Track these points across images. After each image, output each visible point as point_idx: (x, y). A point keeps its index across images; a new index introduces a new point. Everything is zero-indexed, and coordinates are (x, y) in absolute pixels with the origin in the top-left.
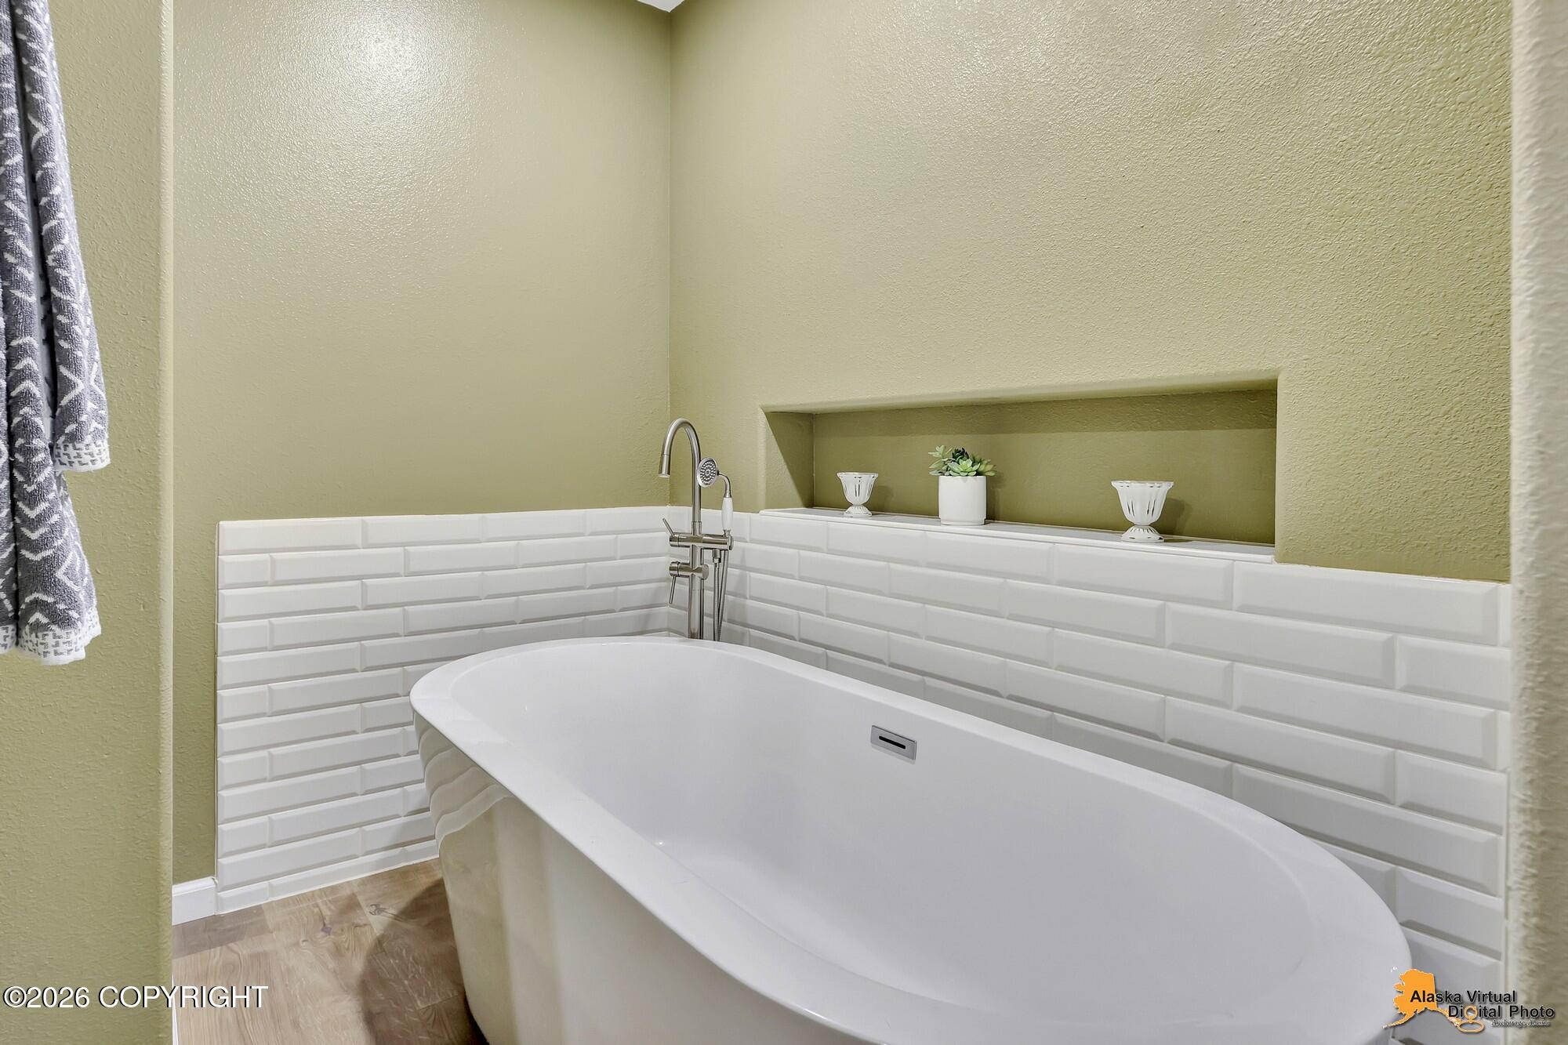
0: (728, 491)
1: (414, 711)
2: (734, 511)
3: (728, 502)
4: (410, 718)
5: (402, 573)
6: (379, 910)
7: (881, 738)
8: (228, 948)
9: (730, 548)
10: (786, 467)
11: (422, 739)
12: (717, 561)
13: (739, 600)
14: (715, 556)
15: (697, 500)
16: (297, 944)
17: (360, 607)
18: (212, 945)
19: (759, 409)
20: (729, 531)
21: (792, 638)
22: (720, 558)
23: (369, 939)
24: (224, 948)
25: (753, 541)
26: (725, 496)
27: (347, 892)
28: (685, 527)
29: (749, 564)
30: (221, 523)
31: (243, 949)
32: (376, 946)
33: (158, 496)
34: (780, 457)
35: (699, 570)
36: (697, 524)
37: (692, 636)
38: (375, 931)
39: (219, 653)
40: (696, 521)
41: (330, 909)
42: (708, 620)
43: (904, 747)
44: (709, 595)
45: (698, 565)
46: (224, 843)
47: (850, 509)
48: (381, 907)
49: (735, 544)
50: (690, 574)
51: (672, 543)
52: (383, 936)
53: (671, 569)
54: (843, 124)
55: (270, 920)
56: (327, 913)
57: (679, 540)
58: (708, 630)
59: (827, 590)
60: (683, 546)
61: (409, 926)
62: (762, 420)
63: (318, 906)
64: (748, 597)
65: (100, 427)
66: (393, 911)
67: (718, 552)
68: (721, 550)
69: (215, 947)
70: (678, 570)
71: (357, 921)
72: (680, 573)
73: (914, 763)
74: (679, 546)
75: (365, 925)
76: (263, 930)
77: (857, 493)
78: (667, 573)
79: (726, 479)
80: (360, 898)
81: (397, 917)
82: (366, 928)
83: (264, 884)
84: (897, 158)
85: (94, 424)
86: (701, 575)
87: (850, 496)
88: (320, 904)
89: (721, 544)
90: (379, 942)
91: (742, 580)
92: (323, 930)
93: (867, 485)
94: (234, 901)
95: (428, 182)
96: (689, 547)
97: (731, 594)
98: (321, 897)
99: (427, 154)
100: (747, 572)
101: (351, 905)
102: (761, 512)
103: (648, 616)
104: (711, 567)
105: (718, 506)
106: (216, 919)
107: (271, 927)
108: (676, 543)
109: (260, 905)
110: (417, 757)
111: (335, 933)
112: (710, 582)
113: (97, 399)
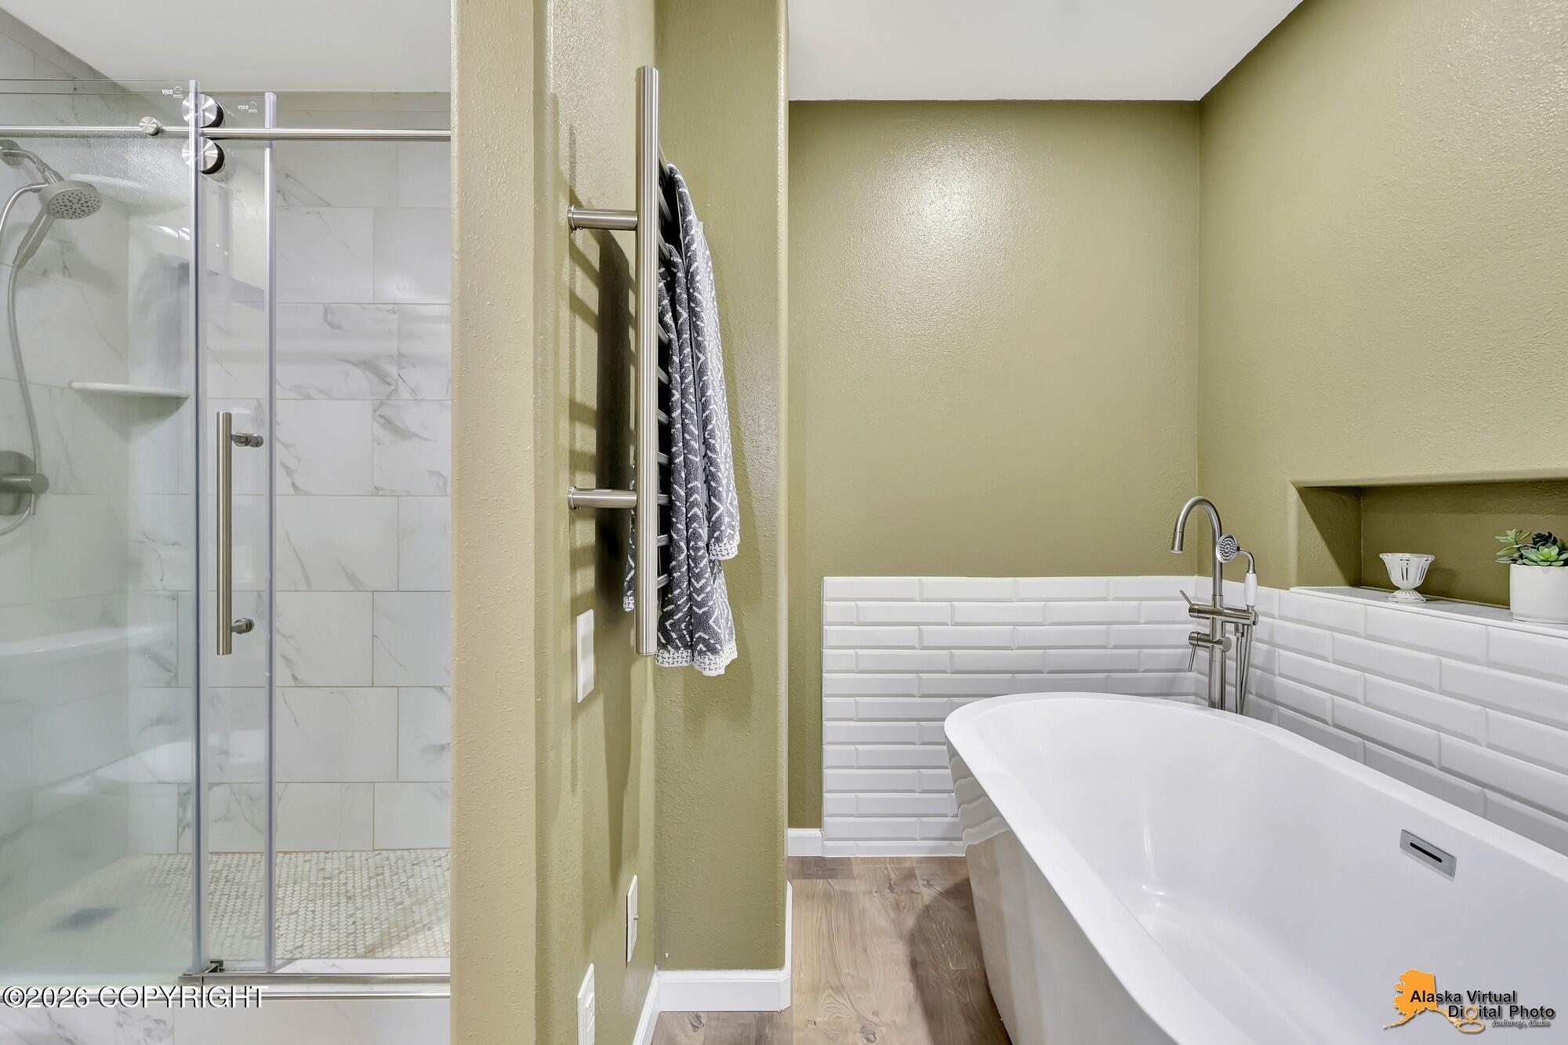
0: (1251, 567)
1: (946, 737)
2: (1258, 585)
3: (1251, 577)
4: (943, 740)
5: (949, 623)
6: (929, 885)
7: (1412, 845)
8: (829, 882)
9: (1254, 623)
10: (1324, 543)
11: (952, 762)
12: (1239, 635)
13: (1268, 676)
14: (1237, 630)
15: (1219, 573)
16: (871, 893)
17: (917, 647)
18: (818, 877)
19: (1289, 484)
20: (1253, 607)
21: (1324, 721)
22: (1243, 632)
23: (919, 905)
24: (825, 880)
25: (1281, 618)
26: (1248, 572)
27: (907, 865)
28: (1205, 599)
29: (1278, 641)
30: (825, 578)
31: (836, 885)
32: (924, 912)
33: (776, 566)
34: (1316, 533)
35: (1219, 642)
36: (1218, 597)
37: (1212, 705)
38: (925, 900)
39: (824, 671)
40: (1217, 593)
41: (895, 874)
42: (1230, 690)
43: (1440, 861)
44: (1231, 665)
45: (1218, 637)
46: (827, 808)
47: (1396, 593)
48: (931, 882)
49: (1261, 618)
50: (1210, 645)
51: (1192, 614)
52: (929, 905)
53: (1191, 638)
54: (1386, 182)
55: (857, 870)
56: (893, 876)
57: (1199, 611)
58: (1230, 701)
59: (1364, 676)
60: (1202, 618)
61: (951, 904)
62: (1293, 496)
63: (887, 869)
64: (1277, 672)
65: (732, 532)
66: (939, 889)
67: (1240, 626)
68: (1243, 625)
69: (820, 879)
70: (1198, 640)
71: (913, 889)
72: (1199, 643)
73: (1452, 880)
74: (1198, 617)
75: (918, 893)
76: (850, 876)
77: (1405, 575)
78: (1186, 641)
79: (1248, 555)
80: (917, 872)
81: (941, 894)
82: (919, 896)
83: (852, 843)
84: (1451, 211)
85: (729, 531)
86: (1221, 647)
87: (1396, 578)
88: (889, 869)
89: (1245, 619)
90: (927, 909)
91: (1270, 656)
92: (889, 888)
93: (1418, 568)
94: (834, 850)
95: (969, 307)
96: (1208, 619)
97: (1257, 667)
98: (890, 864)
99: (969, 284)
100: (1277, 649)
101: (910, 875)
102: (1292, 589)
103: (1174, 680)
104: (1233, 638)
105: (1242, 579)
106: (822, 860)
107: (855, 876)
108: (1196, 614)
109: (849, 858)
110: (948, 772)
111: (897, 893)
112: (1232, 652)
113: (731, 515)
